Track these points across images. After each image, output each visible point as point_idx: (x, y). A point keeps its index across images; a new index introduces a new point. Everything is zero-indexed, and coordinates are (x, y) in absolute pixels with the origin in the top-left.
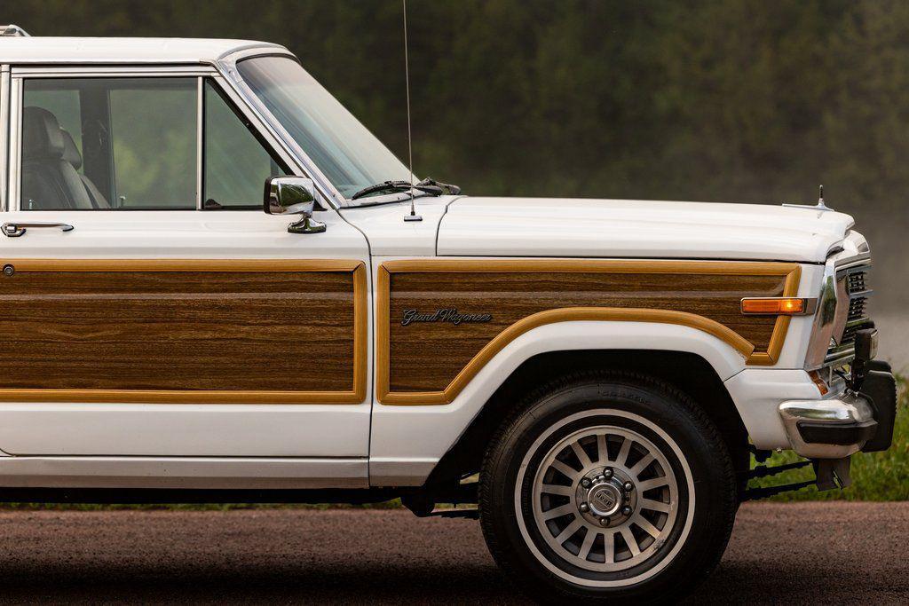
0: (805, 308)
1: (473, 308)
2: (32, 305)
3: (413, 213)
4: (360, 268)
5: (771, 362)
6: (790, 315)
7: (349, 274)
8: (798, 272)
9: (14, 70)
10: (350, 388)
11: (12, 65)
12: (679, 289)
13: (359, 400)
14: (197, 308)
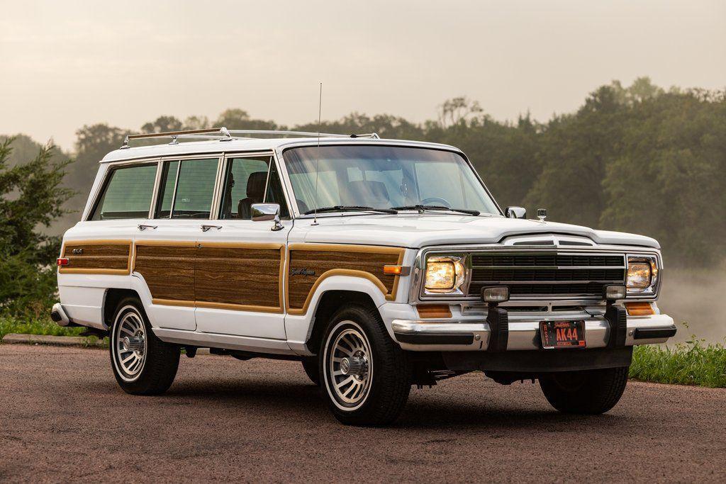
0: (405, 272)
1: (311, 268)
2: (205, 263)
3: (315, 222)
4: (283, 247)
5: (393, 299)
6: (399, 275)
7: (279, 250)
8: (403, 252)
9: (226, 155)
10: (278, 305)
11: (226, 153)
12: (369, 260)
13: (281, 312)
14: (242, 266)
